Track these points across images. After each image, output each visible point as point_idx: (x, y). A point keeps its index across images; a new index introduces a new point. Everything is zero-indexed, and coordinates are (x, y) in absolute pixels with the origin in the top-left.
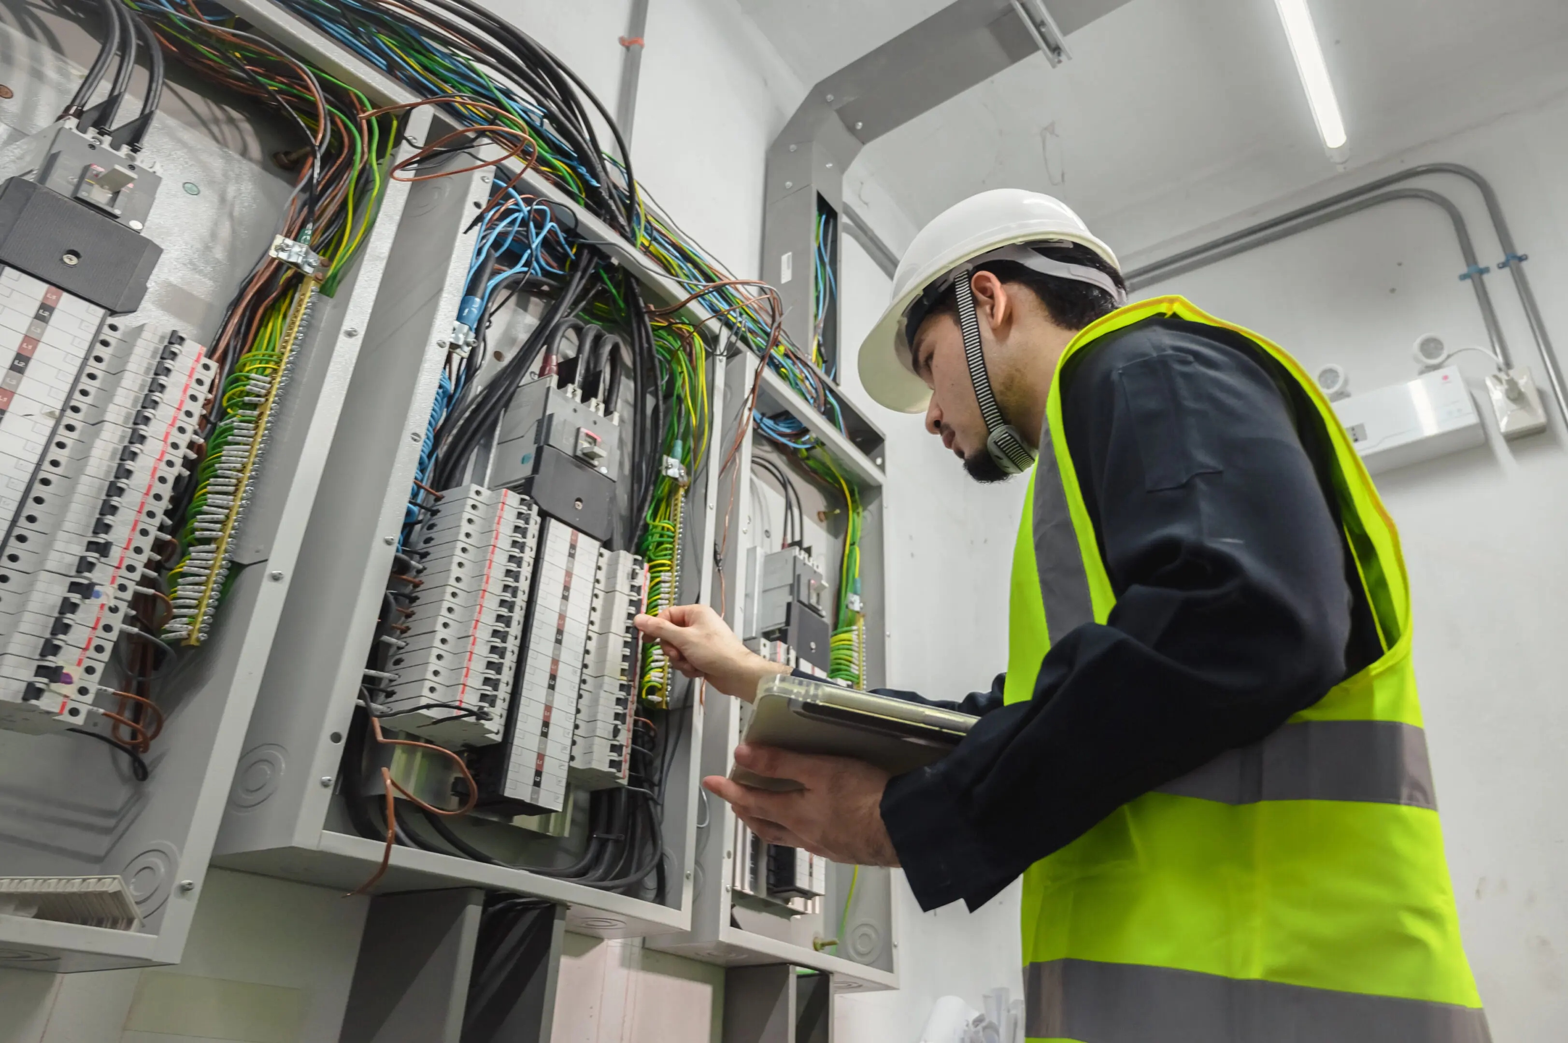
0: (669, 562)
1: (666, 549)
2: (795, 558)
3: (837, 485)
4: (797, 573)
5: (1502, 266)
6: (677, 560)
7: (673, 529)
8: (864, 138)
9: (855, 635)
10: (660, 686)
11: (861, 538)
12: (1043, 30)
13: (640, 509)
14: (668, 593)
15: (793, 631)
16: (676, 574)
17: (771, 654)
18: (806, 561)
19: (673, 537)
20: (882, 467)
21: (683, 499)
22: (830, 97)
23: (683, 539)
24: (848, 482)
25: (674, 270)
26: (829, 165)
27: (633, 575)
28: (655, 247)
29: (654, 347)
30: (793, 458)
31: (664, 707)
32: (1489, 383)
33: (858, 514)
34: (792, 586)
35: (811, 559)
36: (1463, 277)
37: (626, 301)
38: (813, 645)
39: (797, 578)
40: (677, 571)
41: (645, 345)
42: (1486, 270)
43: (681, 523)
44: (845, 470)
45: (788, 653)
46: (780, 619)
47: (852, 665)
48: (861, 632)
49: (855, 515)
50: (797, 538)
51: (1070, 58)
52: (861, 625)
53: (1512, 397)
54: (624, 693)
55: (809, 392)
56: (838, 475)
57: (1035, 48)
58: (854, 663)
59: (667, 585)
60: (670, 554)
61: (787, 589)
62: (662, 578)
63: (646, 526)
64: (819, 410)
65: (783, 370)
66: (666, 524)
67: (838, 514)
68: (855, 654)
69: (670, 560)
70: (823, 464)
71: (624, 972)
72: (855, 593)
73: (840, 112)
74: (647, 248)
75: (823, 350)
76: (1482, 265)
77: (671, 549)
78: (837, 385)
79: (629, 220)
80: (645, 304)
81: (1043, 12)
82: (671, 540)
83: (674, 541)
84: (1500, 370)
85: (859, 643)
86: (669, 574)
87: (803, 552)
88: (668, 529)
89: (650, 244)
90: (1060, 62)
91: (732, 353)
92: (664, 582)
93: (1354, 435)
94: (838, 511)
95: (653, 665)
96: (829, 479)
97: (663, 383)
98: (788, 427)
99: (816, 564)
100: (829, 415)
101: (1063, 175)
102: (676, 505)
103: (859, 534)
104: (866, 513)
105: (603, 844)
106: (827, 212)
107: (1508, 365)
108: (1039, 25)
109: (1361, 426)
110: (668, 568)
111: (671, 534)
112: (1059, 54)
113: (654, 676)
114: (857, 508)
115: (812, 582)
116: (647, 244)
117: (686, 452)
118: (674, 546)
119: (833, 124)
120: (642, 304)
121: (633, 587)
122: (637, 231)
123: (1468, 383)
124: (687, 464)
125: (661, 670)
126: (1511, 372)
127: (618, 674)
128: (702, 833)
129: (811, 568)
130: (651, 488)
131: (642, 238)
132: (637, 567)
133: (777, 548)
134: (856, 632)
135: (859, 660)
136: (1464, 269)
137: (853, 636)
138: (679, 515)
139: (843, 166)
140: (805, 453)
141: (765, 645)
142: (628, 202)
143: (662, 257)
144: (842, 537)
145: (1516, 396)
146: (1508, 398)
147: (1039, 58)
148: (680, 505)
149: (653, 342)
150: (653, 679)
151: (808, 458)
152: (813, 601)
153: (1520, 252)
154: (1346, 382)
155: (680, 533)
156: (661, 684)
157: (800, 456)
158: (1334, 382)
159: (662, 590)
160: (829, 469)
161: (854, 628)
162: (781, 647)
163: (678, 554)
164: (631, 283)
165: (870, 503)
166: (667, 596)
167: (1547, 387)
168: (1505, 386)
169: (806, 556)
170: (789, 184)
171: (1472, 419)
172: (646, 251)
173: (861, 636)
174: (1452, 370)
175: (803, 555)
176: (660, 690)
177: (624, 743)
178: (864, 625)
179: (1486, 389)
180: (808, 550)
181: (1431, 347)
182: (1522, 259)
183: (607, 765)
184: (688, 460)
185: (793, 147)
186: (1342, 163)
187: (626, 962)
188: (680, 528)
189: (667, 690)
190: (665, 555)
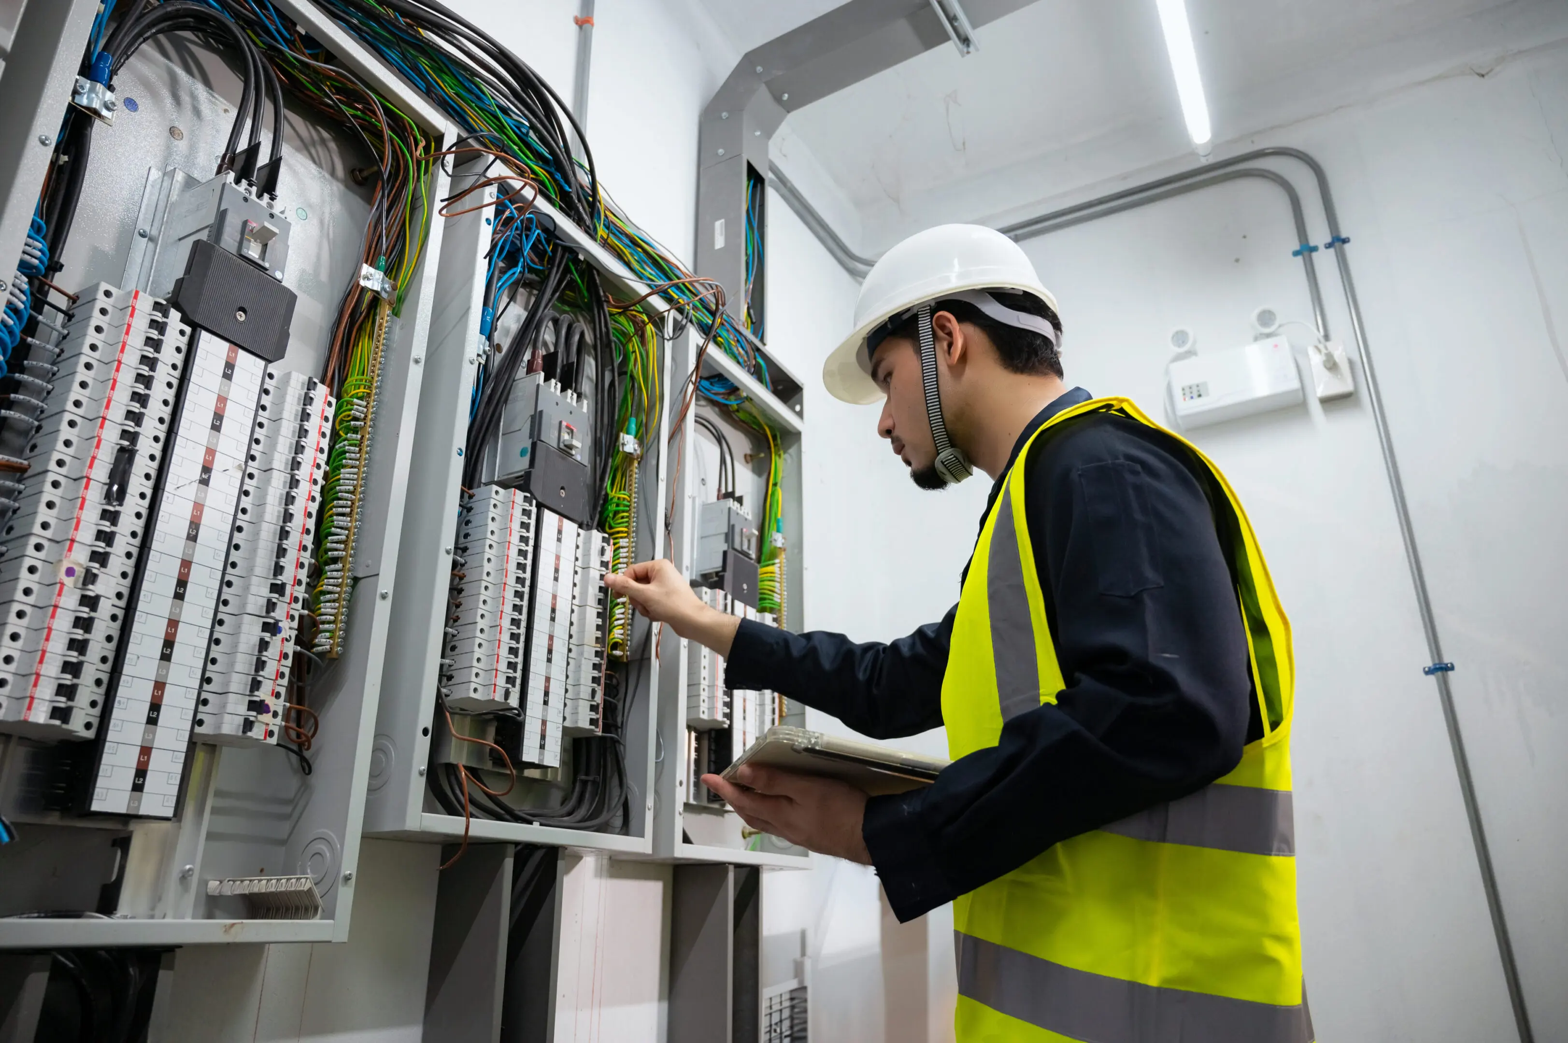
0: (626, 529)
1: (623, 518)
2: (729, 509)
3: (761, 432)
4: (732, 523)
5: (1329, 246)
6: (633, 527)
7: (629, 499)
8: (789, 107)
9: (776, 568)
10: (621, 642)
11: (783, 478)
12: (956, 24)
13: (602, 479)
14: (626, 557)
15: (728, 576)
16: (632, 540)
17: (711, 601)
18: (739, 511)
19: (629, 506)
20: (800, 414)
21: (637, 471)
22: (759, 69)
23: (637, 508)
24: (770, 428)
25: (627, 257)
26: (758, 133)
27: (602, 552)
28: (613, 240)
29: (611, 330)
30: (726, 412)
31: (625, 660)
32: (1311, 351)
33: (780, 456)
34: (727, 535)
35: (743, 508)
36: (1296, 254)
37: (588, 290)
38: (745, 586)
39: (731, 528)
40: (633, 538)
41: (604, 329)
42: (1315, 249)
43: (635, 493)
44: (770, 419)
45: (726, 598)
46: (717, 564)
47: (775, 595)
48: (783, 564)
49: (777, 458)
50: (730, 489)
51: (977, 50)
52: (781, 560)
53: (1328, 366)
54: (598, 659)
55: (742, 357)
56: (763, 423)
57: (947, 38)
58: (776, 593)
59: (625, 550)
60: (627, 522)
61: (723, 537)
62: (621, 544)
63: (607, 495)
64: (749, 371)
65: (719, 339)
66: (623, 495)
67: (762, 458)
68: (777, 585)
69: (626, 527)
70: (750, 414)
71: (597, 881)
72: (778, 531)
73: (768, 84)
74: (606, 240)
75: (752, 311)
76: (1312, 243)
77: (627, 517)
78: (764, 344)
79: (592, 217)
80: (604, 292)
81: (957, 9)
82: (628, 509)
83: (630, 510)
84: (1320, 342)
85: (780, 575)
86: (627, 540)
87: (736, 503)
88: (624, 499)
89: (608, 237)
90: (968, 53)
91: (679, 328)
92: (622, 547)
93: (1199, 391)
94: (762, 455)
95: (616, 623)
96: (754, 427)
97: (618, 360)
98: (722, 387)
99: (746, 511)
100: (757, 373)
101: (964, 144)
102: (631, 476)
103: (780, 475)
104: (786, 456)
105: (585, 783)
106: (755, 178)
107: (1327, 337)
108: (952, 19)
109: (1205, 384)
110: (626, 535)
111: (628, 504)
112: (968, 46)
113: (617, 634)
114: (779, 450)
115: (744, 530)
116: (605, 237)
117: (639, 427)
118: (630, 514)
119: (763, 93)
120: (602, 294)
121: (602, 562)
122: (598, 225)
123: (1293, 347)
124: (641, 440)
125: (621, 627)
126: (1328, 344)
127: (593, 644)
128: (659, 766)
129: (743, 516)
130: (610, 460)
131: (601, 231)
132: (605, 545)
133: (713, 498)
134: (778, 565)
135: (781, 590)
136: (1297, 247)
137: (775, 569)
138: (634, 485)
139: (769, 133)
140: (736, 407)
141: (706, 593)
142: (591, 199)
143: (617, 248)
144: (765, 477)
145: (1332, 366)
146: (1325, 367)
147: (950, 48)
148: (635, 476)
149: (610, 326)
150: (616, 636)
151: (738, 411)
152: (745, 548)
153: (1344, 235)
154: (1195, 342)
155: (635, 503)
156: (622, 640)
157: (731, 409)
158: (1184, 342)
159: (621, 555)
160: (755, 417)
161: (777, 561)
162: (720, 593)
163: (634, 522)
164: (593, 275)
165: (789, 447)
166: (625, 560)
167: (1356, 358)
168: (1324, 358)
169: (739, 505)
170: (721, 151)
171: (1295, 384)
172: (605, 244)
173: (783, 568)
174: (1282, 340)
175: (737, 504)
176: (621, 644)
177: (599, 702)
178: (786, 558)
179: (1307, 355)
180: (740, 500)
181: (1266, 317)
182: (1345, 241)
183: (588, 723)
184: (641, 431)
185: (724, 115)
186: (1205, 156)
187: (599, 873)
188: (635, 498)
189: (627, 645)
190: (623, 523)
